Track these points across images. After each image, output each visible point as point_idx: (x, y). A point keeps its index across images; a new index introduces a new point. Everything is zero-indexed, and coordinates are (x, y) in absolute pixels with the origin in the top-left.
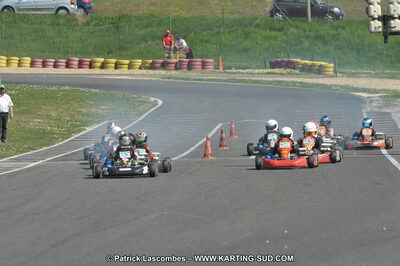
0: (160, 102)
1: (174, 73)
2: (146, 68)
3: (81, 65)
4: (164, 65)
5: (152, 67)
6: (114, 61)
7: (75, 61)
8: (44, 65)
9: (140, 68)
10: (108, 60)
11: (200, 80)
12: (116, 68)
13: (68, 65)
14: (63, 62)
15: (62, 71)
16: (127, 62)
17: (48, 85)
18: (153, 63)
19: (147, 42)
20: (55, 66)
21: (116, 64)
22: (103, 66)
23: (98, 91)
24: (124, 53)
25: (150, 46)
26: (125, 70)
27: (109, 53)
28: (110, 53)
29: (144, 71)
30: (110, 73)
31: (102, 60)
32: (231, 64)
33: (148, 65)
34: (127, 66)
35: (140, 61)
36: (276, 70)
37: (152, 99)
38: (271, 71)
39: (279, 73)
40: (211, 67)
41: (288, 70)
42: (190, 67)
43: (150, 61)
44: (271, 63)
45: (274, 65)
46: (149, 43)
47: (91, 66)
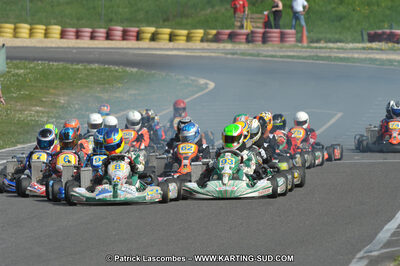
0: (212, 85)
1: (244, 47)
2: (208, 41)
3: (125, 36)
4: (232, 37)
5: (216, 39)
6: (168, 31)
7: (118, 30)
8: (78, 36)
9: (202, 41)
11: (272, 56)
12: (170, 40)
13: (108, 37)
14: (101, 32)
15: (101, 43)
16: (185, 32)
17: (73, 61)
18: (218, 33)
19: (213, 7)
20: (92, 37)
21: (171, 35)
22: (154, 38)
23: (135, 70)
24: (184, 21)
25: (217, 12)
26: (181, 43)
27: (164, 21)
28: (166, 20)
29: (205, 45)
30: (163, 47)
31: (153, 29)
32: (321, 36)
33: (211, 36)
34: (185, 38)
35: (202, 31)
36: (374, 45)
37: (202, 81)
38: (369, 45)
39: (377, 49)
40: (291, 40)
41: (390, 45)
42: (265, 39)
43: (214, 32)
44: (369, 35)
45: (373, 38)
46: (217, 8)
47: (138, 37)
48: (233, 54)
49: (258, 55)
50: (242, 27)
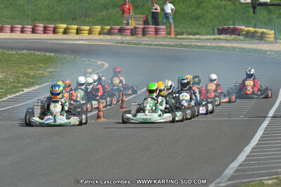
0: (106, 65)
1: (129, 38)
2: (104, 34)
3: (45, 30)
4: (121, 31)
5: (110, 33)
6: (76, 27)
7: (40, 27)
8: (12, 30)
9: (100, 34)
10: (70, 26)
11: (149, 45)
12: (77, 33)
13: (34, 31)
14: (29, 28)
15: (29, 36)
16: (88, 28)
17: (8, 49)
18: (111, 29)
19: (108, 9)
20: (22, 31)
21: (77, 30)
22: (66, 32)
23: (52, 54)
24: (87, 20)
25: (110, 13)
26: (85, 35)
27: (73, 19)
28: (74, 20)
29: (102, 37)
30: (72, 38)
31: (65, 26)
32: (184, 30)
33: (106, 31)
34: (87, 32)
35: (100, 27)
36: (222, 37)
37: (100, 63)
38: (218, 36)
39: (224, 40)
40: (163, 33)
41: (233, 36)
42: (144, 33)
43: (108, 27)
44: (218, 29)
45: (221, 32)
46: (110, 10)
47: (55, 32)
48: (122, 43)
49: (139, 44)
50: (128, 24)
